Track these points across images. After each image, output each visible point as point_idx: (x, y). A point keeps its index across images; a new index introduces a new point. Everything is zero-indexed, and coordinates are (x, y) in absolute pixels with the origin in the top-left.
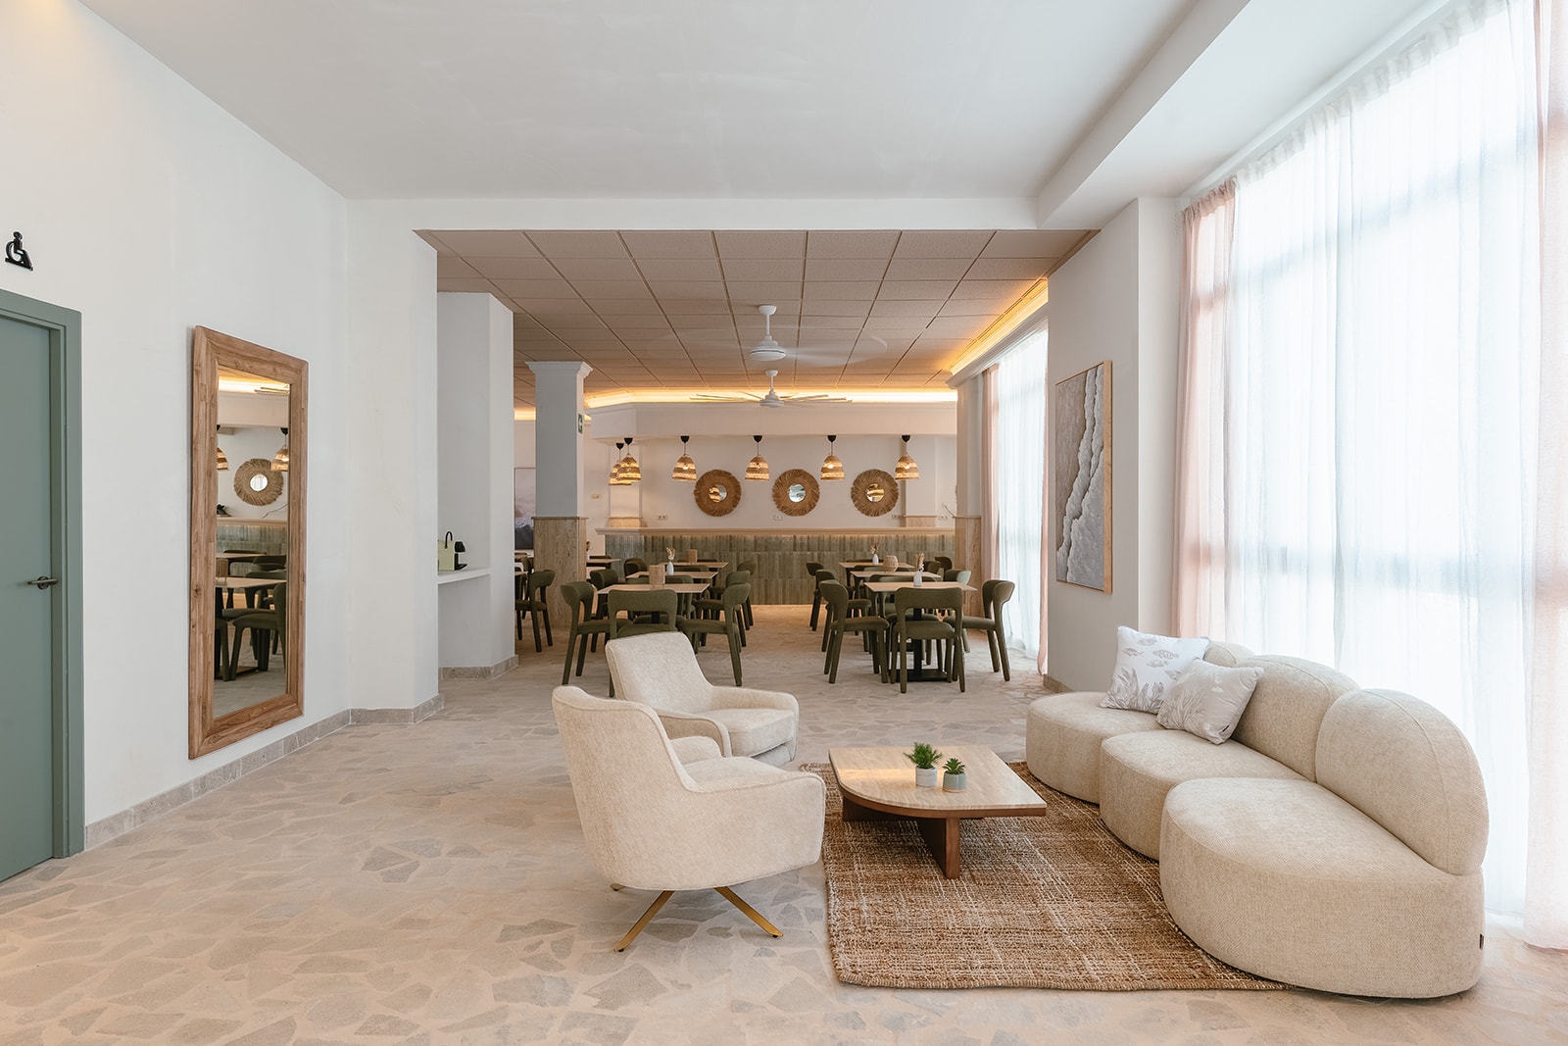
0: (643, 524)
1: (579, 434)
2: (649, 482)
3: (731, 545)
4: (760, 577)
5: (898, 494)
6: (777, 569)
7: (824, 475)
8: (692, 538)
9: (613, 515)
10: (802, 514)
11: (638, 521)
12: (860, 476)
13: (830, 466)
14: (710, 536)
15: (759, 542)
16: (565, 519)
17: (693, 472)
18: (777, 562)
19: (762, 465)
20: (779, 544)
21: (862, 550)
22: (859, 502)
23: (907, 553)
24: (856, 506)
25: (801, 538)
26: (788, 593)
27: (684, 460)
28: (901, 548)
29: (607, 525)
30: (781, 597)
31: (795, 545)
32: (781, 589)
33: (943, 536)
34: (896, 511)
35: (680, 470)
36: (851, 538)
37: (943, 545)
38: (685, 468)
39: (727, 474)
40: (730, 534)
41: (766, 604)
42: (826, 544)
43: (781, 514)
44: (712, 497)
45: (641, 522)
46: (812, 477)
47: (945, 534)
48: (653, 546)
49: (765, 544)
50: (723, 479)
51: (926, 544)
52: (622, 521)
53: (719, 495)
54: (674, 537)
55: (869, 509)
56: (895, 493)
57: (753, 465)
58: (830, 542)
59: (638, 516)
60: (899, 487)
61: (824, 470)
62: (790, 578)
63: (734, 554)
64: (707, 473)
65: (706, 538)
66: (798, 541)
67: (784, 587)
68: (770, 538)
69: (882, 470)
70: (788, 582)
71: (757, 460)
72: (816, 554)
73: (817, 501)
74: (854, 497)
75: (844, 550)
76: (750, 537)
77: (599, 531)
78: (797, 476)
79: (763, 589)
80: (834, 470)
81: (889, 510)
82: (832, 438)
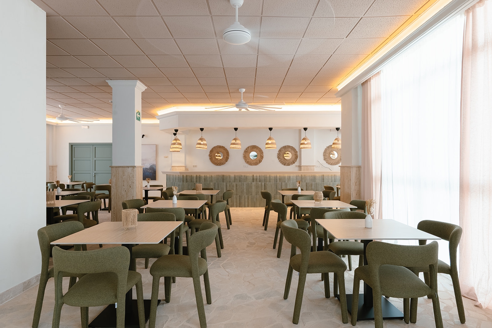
0: (186, 169)
1: (136, 121)
2: (189, 150)
3: (223, 179)
4: (237, 194)
5: (298, 156)
6: (245, 191)
7: (267, 146)
8: (205, 176)
9: (173, 165)
10: (256, 165)
11: (184, 168)
12: (281, 148)
13: (270, 142)
14: (213, 175)
15: (236, 178)
16: (128, 167)
17: (206, 145)
18: (245, 187)
19: (238, 142)
20: (246, 178)
21: (285, 182)
22: (281, 160)
23: (306, 183)
24: (280, 161)
25: (256, 176)
26: (250, 202)
27: (201, 139)
28: (304, 181)
29: (171, 170)
30: (246, 204)
31: (253, 179)
32: (246, 200)
33: (323, 175)
34: (297, 163)
35: (200, 144)
36: (280, 176)
37: (323, 179)
38: (202, 143)
39: (223, 147)
40: (223, 174)
41: (239, 207)
42: (268, 178)
43: (247, 165)
44: (217, 157)
45: (185, 168)
46: (260, 148)
47: (324, 174)
48: (186, 180)
49: (240, 179)
50: (221, 149)
51: (315, 179)
52: (177, 167)
53: (219, 157)
54: (196, 176)
55: (285, 162)
56: (296, 156)
57: (234, 141)
58: (270, 178)
59: (184, 165)
60: (298, 153)
61: (267, 144)
62: (251, 195)
63: (225, 183)
64: (214, 147)
65: (212, 176)
66: (255, 178)
67: (248, 199)
68: (242, 176)
69: (291, 146)
70: (250, 196)
71: (235, 139)
72: (263, 184)
73: (262, 159)
74: (279, 157)
75: (277, 182)
76: (232, 175)
77: (163, 173)
78: (254, 148)
79: (238, 200)
80: (272, 144)
81: (294, 163)
82: (271, 129)
